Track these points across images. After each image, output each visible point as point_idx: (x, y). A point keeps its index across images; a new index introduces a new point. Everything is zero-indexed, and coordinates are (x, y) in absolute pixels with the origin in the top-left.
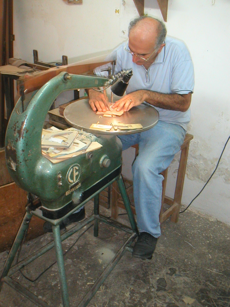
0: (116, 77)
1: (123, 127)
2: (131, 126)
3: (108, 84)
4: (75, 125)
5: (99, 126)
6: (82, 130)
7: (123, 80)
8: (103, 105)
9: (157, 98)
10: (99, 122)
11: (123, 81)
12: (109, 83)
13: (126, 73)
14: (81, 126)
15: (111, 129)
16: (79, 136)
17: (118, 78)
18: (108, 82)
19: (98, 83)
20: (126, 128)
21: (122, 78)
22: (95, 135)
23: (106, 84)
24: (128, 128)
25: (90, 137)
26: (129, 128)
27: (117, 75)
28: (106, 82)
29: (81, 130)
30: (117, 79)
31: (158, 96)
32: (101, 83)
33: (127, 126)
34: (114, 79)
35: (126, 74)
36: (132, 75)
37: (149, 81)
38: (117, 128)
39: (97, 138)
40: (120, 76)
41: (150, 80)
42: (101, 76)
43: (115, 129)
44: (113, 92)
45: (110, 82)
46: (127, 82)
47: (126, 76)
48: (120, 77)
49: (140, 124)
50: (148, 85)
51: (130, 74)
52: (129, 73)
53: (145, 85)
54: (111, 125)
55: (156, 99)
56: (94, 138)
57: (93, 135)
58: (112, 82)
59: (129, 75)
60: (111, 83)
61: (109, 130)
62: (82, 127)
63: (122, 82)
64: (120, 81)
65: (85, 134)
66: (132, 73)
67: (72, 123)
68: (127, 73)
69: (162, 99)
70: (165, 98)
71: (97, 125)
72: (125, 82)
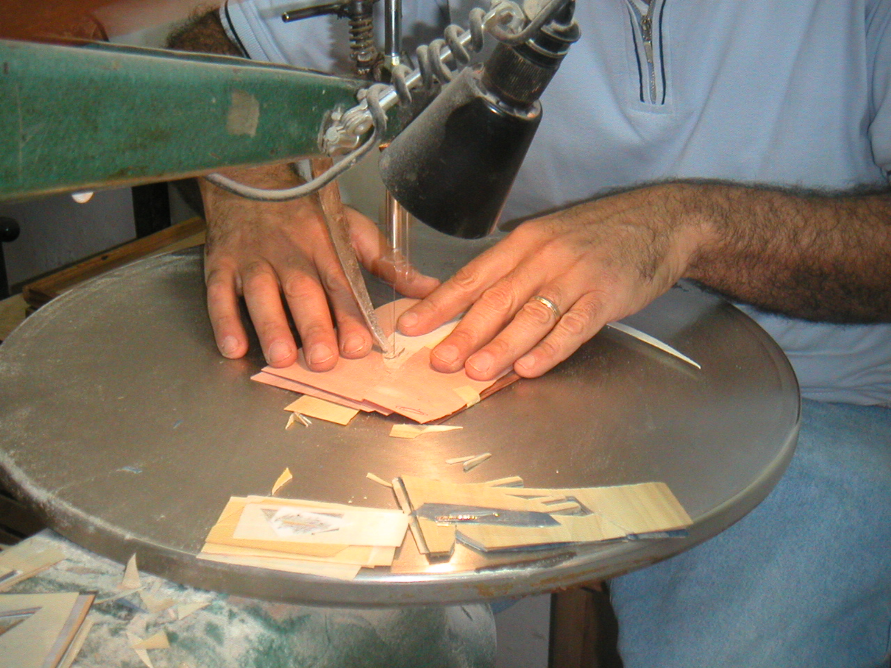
0: (425, 58)
1: (503, 517)
2: (584, 511)
3: (354, 133)
4: (65, 514)
5: (288, 521)
6: (133, 561)
7: (493, 90)
8: (311, 307)
9: (794, 238)
10: (286, 477)
11: (490, 98)
12: (364, 122)
13: (517, 16)
14: (118, 531)
15: (398, 550)
16: (104, 630)
17: (446, 70)
18: (359, 116)
19: (261, 126)
20: (531, 529)
21: (479, 73)
22: (255, 612)
23: (334, 134)
24: (551, 529)
25: (210, 641)
26: (565, 530)
27: (437, 43)
28: (337, 116)
29: (126, 563)
30: (432, 80)
31: (799, 220)
32: (294, 129)
33: (543, 509)
34: (412, 79)
35: (520, 32)
36: (573, 34)
37: (659, 89)
38: (453, 538)
39: (274, 636)
40: (466, 45)
41: (668, 82)
42: (283, 62)
43: (434, 548)
44: (401, 202)
45: (371, 107)
46: (526, 107)
47: (523, 47)
48: (464, 60)
49: (662, 485)
50: (652, 119)
51: (555, 25)
52: (547, 21)
53: (629, 120)
54: (401, 497)
55: (780, 242)
56: (247, 638)
57: (232, 615)
58: (392, 110)
59: (545, 40)
60: (377, 120)
61: (386, 559)
62: (129, 536)
63: (479, 104)
64: (459, 99)
65: (163, 611)
66: (574, 20)
67: (40, 494)
68: (527, 22)
69: (836, 235)
70: (857, 225)
71: (269, 514)
72: (512, 104)
